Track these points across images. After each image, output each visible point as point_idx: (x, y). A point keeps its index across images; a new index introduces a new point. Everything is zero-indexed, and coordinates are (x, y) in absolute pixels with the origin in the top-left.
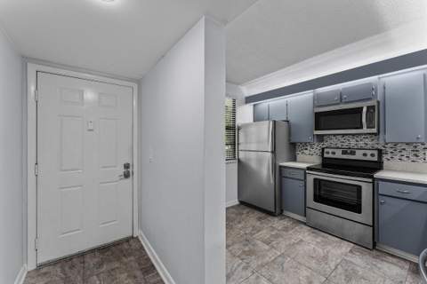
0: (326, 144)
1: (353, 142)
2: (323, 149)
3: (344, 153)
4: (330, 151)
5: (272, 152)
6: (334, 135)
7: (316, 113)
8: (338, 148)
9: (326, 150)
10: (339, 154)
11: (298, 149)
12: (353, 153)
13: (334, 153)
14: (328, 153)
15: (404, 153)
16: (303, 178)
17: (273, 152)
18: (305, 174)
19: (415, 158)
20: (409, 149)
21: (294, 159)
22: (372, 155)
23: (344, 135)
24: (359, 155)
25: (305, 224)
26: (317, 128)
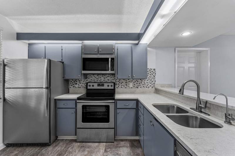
0: (89, 80)
1: (102, 79)
2: (87, 83)
3: (99, 85)
4: (91, 84)
5: (47, 88)
6: (93, 74)
7: (83, 58)
8: (95, 82)
9: (89, 84)
10: (96, 87)
11: (70, 84)
12: (103, 85)
13: (93, 86)
14: (90, 86)
15: (123, 84)
16: (74, 107)
17: (49, 88)
18: (76, 103)
19: (125, 86)
20: (124, 82)
21: (68, 92)
22: (111, 86)
23: (98, 74)
24: (105, 87)
25: (75, 141)
26: (84, 69)
